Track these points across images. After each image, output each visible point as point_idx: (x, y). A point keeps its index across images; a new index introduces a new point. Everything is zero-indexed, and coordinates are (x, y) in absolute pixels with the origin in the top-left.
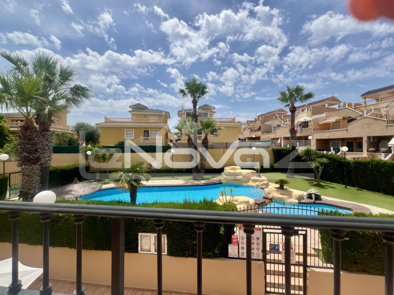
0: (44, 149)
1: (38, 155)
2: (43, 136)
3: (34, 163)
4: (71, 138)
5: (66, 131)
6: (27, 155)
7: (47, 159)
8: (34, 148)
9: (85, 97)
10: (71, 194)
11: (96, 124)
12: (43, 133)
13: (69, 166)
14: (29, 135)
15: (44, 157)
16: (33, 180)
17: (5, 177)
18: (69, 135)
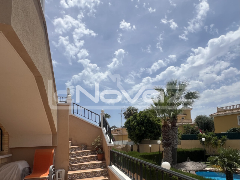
0: (174, 138)
1: (170, 141)
2: (173, 130)
3: (169, 146)
4: (193, 128)
5: (189, 123)
6: (165, 141)
7: (175, 144)
8: (168, 137)
9: (195, 98)
10: (185, 168)
11: (210, 115)
12: (173, 128)
13: (192, 149)
14: (166, 130)
15: (174, 143)
16: (169, 156)
17: (160, 153)
18: (192, 126)
